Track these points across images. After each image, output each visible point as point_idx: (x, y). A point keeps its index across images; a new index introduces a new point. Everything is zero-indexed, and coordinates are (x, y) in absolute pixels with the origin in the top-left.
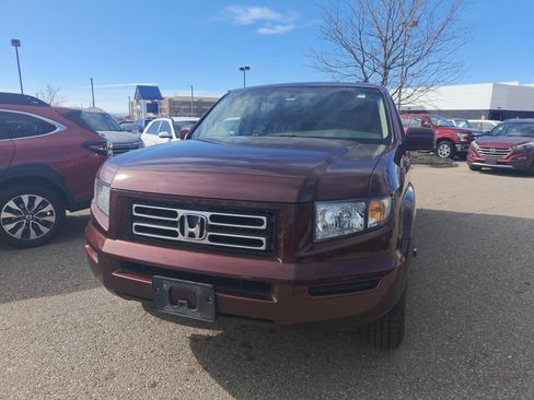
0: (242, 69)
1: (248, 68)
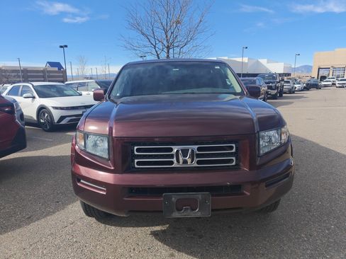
0: (61, 47)
1: (66, 46)
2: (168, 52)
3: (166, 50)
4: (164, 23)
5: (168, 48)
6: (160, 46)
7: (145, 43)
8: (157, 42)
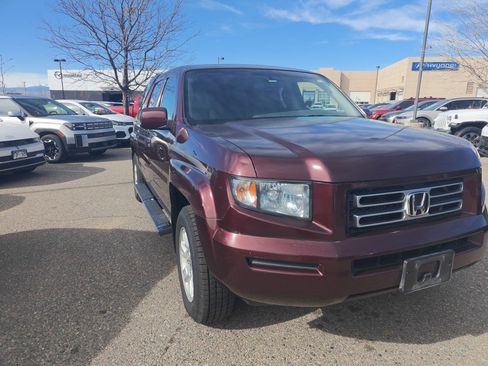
2: (127, 56)
3: (123, 53)
4: (119, 10)
5: (126, 50)
6: (114, 46)
7: (88, 39)
8: (110, 39)
